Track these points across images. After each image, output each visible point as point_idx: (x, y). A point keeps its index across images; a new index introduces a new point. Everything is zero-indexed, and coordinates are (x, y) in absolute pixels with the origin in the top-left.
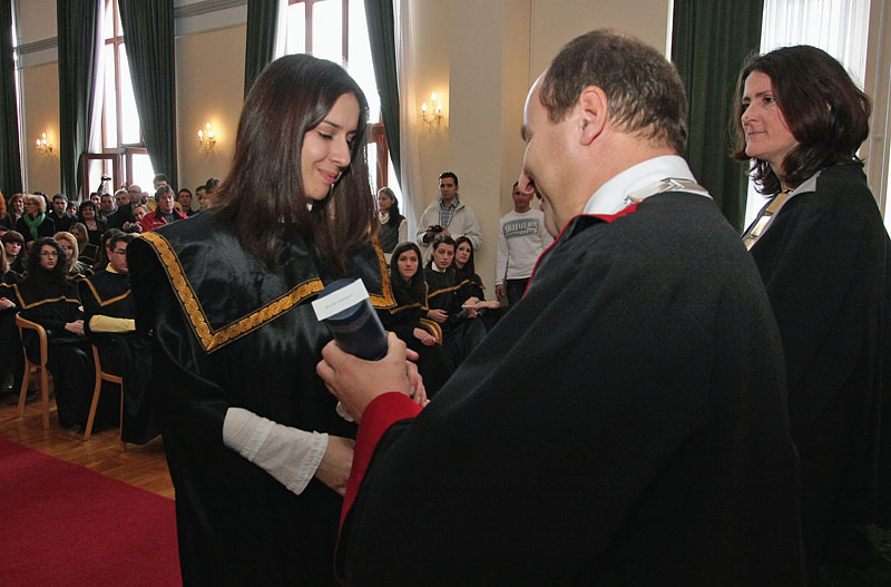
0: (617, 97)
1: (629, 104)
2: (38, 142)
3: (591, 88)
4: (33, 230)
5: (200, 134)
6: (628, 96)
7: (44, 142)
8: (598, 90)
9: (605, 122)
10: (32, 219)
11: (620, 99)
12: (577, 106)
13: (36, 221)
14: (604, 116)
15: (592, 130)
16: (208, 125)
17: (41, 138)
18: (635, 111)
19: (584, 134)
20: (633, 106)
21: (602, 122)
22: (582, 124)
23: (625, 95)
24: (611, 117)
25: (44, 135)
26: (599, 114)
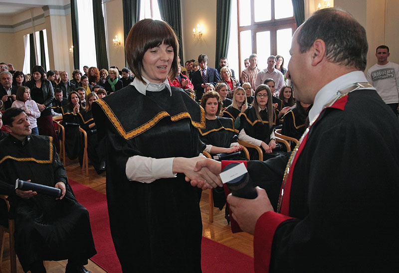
0: (331, 45)
1: (335, 49)
2: (114, 40)
3: (319, 40)
4: (113, 87)
5: (194, 30)
6: (336, 45)
7: (116, 40)
8: (322, 41)
9: (324, 56)
10: (112, 80)
11: (332, 46)
12: (312, 47)
13: (114, 82)
14: (323, 54)
15: (317, 59)
16: (198, 25)
17: (115, 38)
18: (339, 53)
19: (313, 61)
20: (338, 50)
21: (322, 56)
22: (313, 55)
23: (334, 45)
24: (327, 54)
25: (116, 36)
26: (321, 52)
